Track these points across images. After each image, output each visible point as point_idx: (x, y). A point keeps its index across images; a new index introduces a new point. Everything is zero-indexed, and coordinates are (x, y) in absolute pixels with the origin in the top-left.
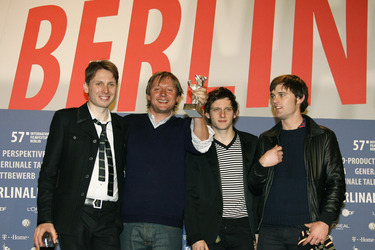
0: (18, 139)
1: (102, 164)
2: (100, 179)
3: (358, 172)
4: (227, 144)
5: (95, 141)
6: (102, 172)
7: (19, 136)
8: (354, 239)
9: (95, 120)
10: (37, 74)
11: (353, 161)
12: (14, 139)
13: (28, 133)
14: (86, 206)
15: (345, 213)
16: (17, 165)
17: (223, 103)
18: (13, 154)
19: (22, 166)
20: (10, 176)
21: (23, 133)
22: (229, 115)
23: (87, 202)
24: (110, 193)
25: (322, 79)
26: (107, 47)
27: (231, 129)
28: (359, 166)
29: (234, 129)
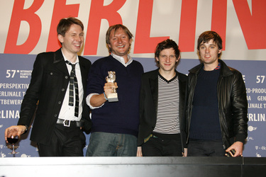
0: (11, 75)
1: (71, 93)
2: (70, 104)
3: (259, 99)
4: (168, 79)
5: (66, 77)
6: (71, 99)
7: (12, 73)
8: (257, 148)
9: (67, 62)
10: (25, 27)
11: (256, 90)
12: (8, 75)
13: (18, 71)
14: (58, 124)
15: (250, 129)
16: (10, 94)
17: (169, 52)
18: (7, 86)
19: (14, 95)
20: (5, 102)
21: (15, 71)
22: (173, 60)
23: (58, 122)
24: (76, 115)
25: (234, 31)
26: (76, 8)
27: (173, 70)
28: (261, 94)
29: (175, 71)
